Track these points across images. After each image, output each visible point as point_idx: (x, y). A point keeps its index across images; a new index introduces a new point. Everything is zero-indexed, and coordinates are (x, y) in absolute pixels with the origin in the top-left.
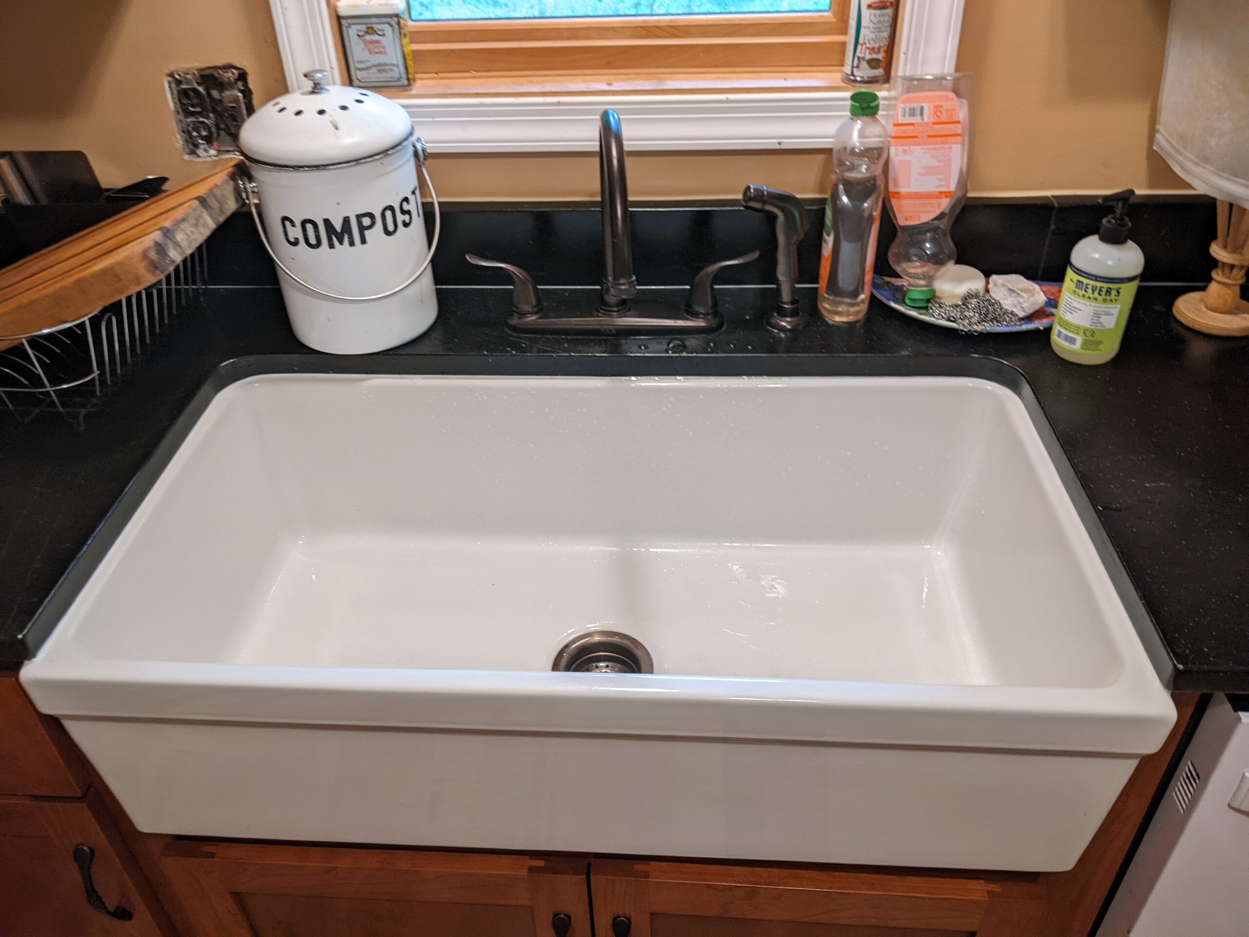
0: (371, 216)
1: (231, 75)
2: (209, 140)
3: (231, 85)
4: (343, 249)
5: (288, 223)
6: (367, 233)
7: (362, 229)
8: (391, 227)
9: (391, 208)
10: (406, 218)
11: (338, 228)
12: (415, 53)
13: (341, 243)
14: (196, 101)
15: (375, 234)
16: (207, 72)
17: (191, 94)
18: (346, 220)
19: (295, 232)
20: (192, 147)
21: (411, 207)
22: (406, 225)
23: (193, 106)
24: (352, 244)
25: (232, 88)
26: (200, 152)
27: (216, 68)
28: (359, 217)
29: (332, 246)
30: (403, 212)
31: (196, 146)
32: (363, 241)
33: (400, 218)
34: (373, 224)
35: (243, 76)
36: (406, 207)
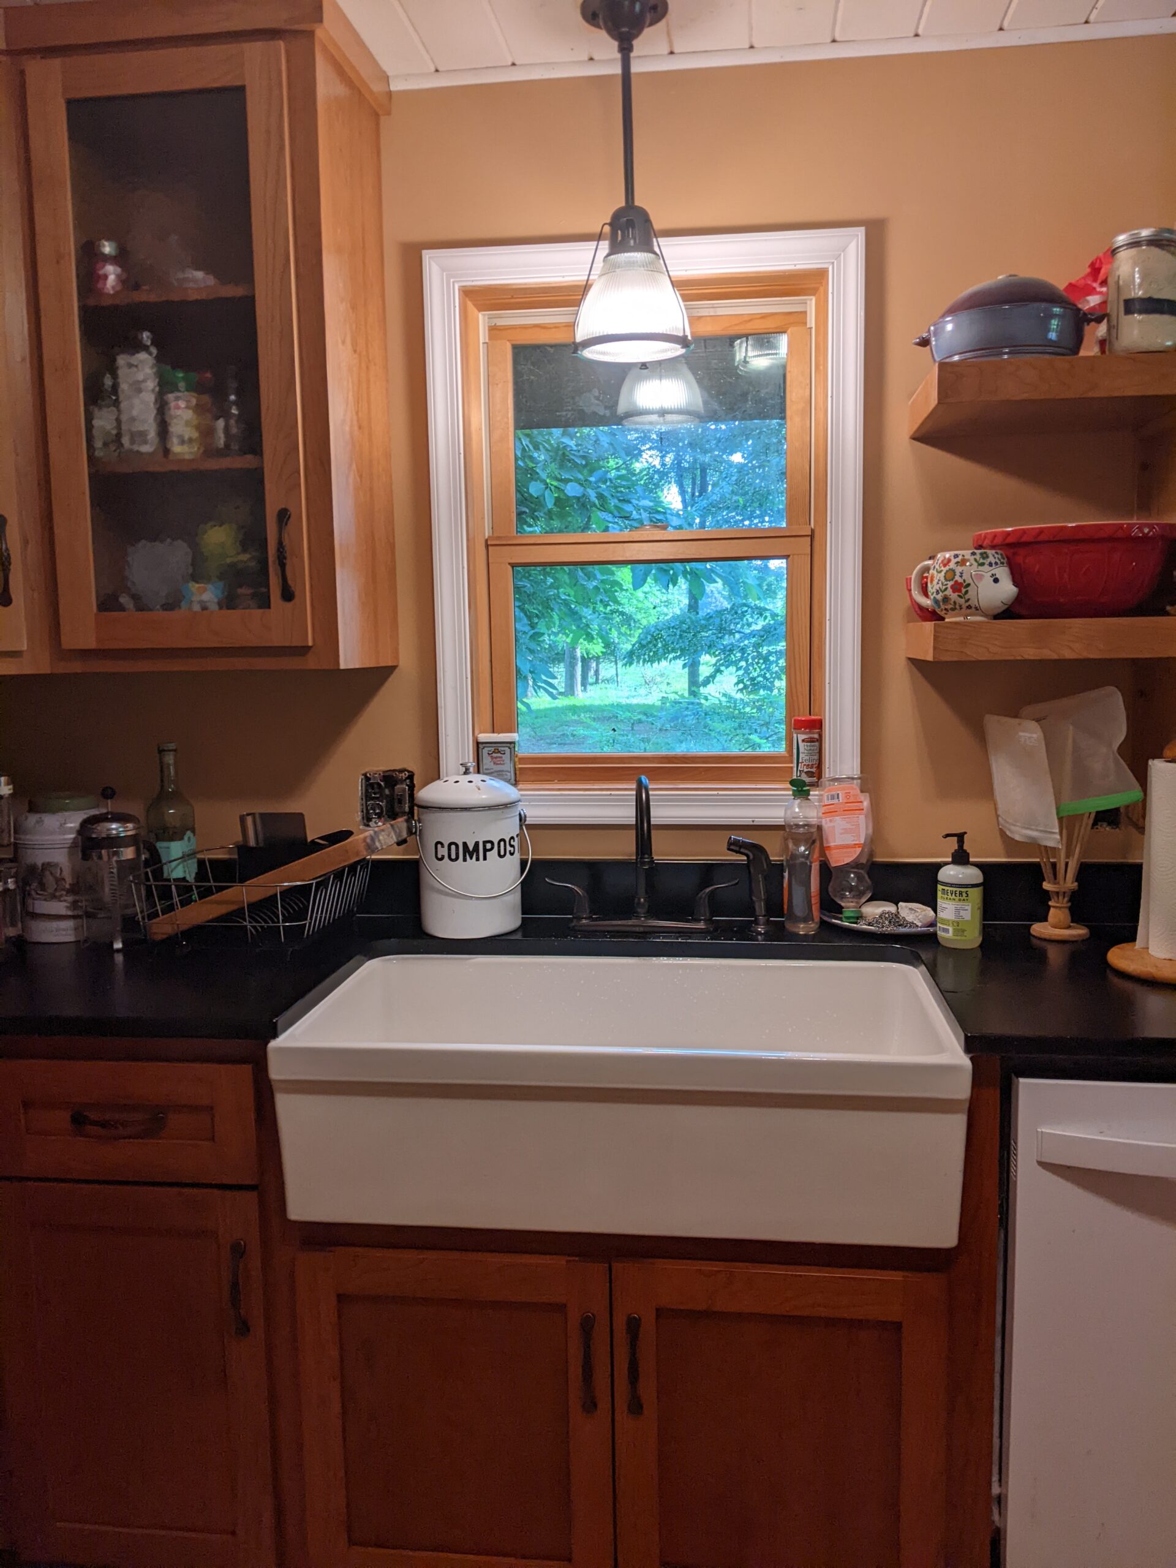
0: (492, 843)
1: (404, 775)
2: (379, 816)
3: (402, 781)
4: (471, 862)
5: (439, 846)
6: (488, 853)
7: (485, 850)
8: (502, 853)
9: (504, 840)
10: (512, 849)
11: (471, 848)
12: (520, 768)
13: (471, 858)
14: (377, 790)
15: (493, 855)
16: (387, 774)
17: (375, 786)
18: (477, 844)
19: (442, 851)
20: (367, 820)
21: (515, 843)
22: (512, 854)
23: (375, 794)
24: (478, 859)
25: (402, 783)
26: (372, 824)
27: (394, 771)
28: (485, 843)
29: (465, 860)
30: (512, 846)
31: (369, 820)
32: (485, 858)
33: (509, 848)
34: (492, 849)
35: (411, 777)
36: (512, 843)
